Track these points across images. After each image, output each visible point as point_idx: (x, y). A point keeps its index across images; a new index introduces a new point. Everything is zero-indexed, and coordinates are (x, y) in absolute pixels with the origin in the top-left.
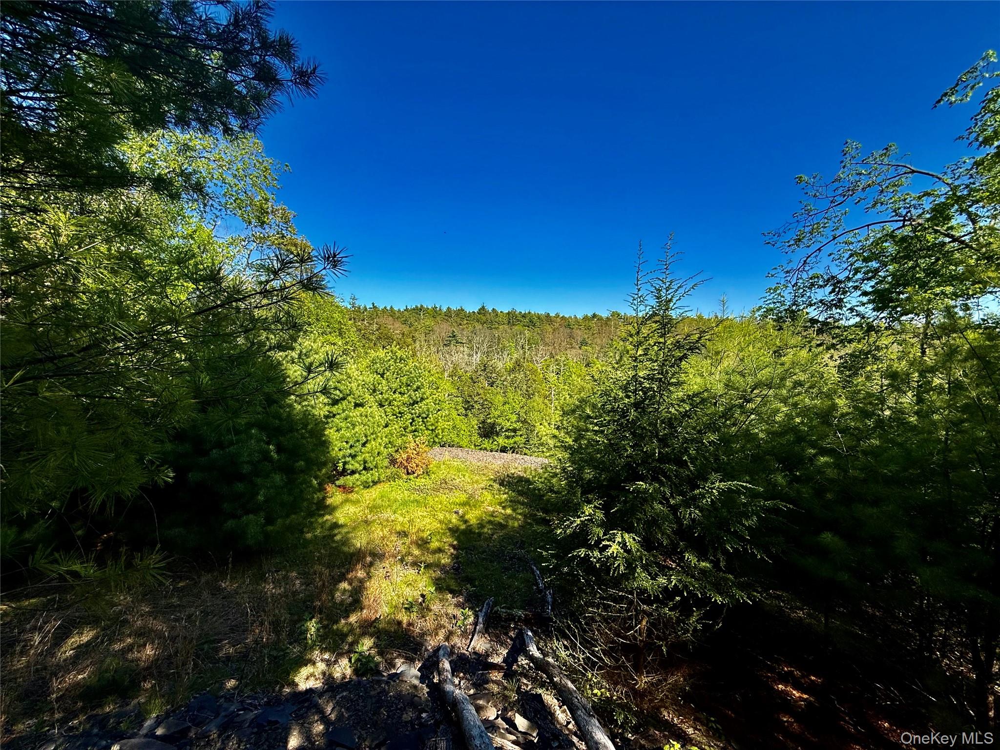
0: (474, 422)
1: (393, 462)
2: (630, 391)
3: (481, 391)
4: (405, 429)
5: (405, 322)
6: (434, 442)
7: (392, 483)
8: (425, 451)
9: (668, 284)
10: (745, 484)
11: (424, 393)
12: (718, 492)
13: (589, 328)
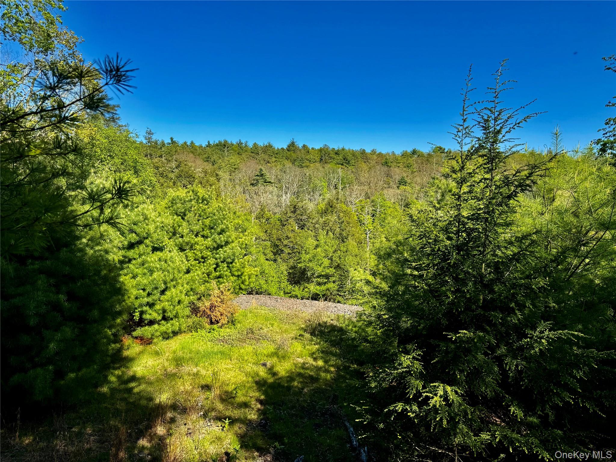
0: (284, 267)
1: (195, 310)
2: (452, 233)
3: (290, 235)
4: (208, 275)
5: (207, 160)
6: (241, 289)
7: (194, 333)
8: (231, 299)
9: (496, 114)
10: (576, 333)
11: (230, 237)
12: (548, 341)
13: (408, 166)
